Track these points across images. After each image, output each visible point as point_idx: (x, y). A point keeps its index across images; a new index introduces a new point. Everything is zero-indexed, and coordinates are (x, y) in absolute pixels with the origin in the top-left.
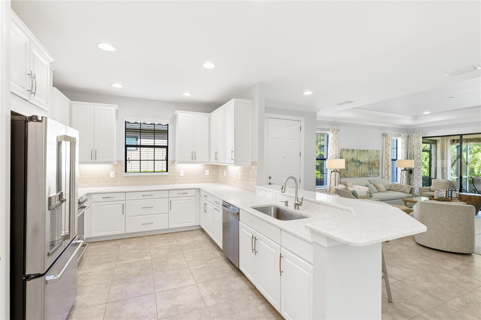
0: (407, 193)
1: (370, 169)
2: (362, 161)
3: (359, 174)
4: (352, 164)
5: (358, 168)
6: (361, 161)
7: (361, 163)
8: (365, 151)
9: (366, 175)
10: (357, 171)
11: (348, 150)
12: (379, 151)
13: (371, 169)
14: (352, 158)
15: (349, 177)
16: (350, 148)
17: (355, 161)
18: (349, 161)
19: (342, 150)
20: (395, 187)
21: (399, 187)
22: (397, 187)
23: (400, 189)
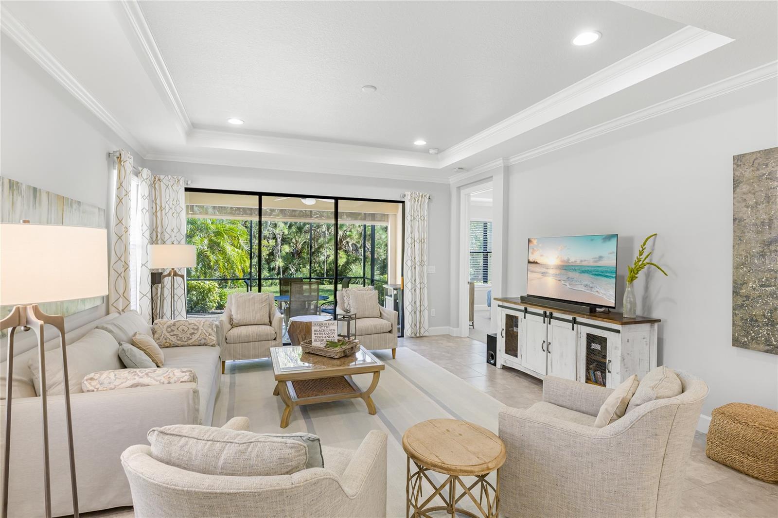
0: (212, 346)
11: (12, 185)
16: (24, 175)
20: (172, 334)
21: (183, 330)
22: (178, 333)
23: (189, 336)
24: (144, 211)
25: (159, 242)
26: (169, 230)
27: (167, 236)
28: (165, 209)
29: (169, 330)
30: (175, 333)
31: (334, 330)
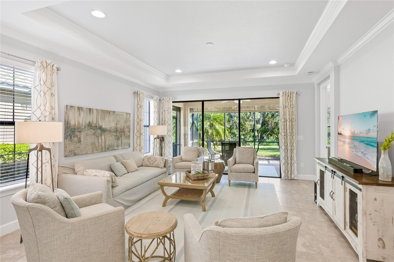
0: (161, 168)
2: (106, 127)
3: (100, 147)
4: (89, 132)
5: (98, 139)
6: (103, 127)
7: (103, 130)
8: (110, 112)
9: (112, 149)
10: (97, 143)
11: (79, 108)
12: (130, 114)
13: (119, 138)
14: (87, 122)
15: (82, 155)
16: (85, 105)
17: (93, 128)
18: (84, 127)
19: (68, 107)
20: (148, 161)
21: (152, 160)
22: (150, 161)
23: (153, 163)
24: (155, 112)
25: (163, 124)
26: (166, 120)
27: (166, 122)
28: (165, 111)
29: (148, 160)
30: (149, 161)
31: (201, 167)
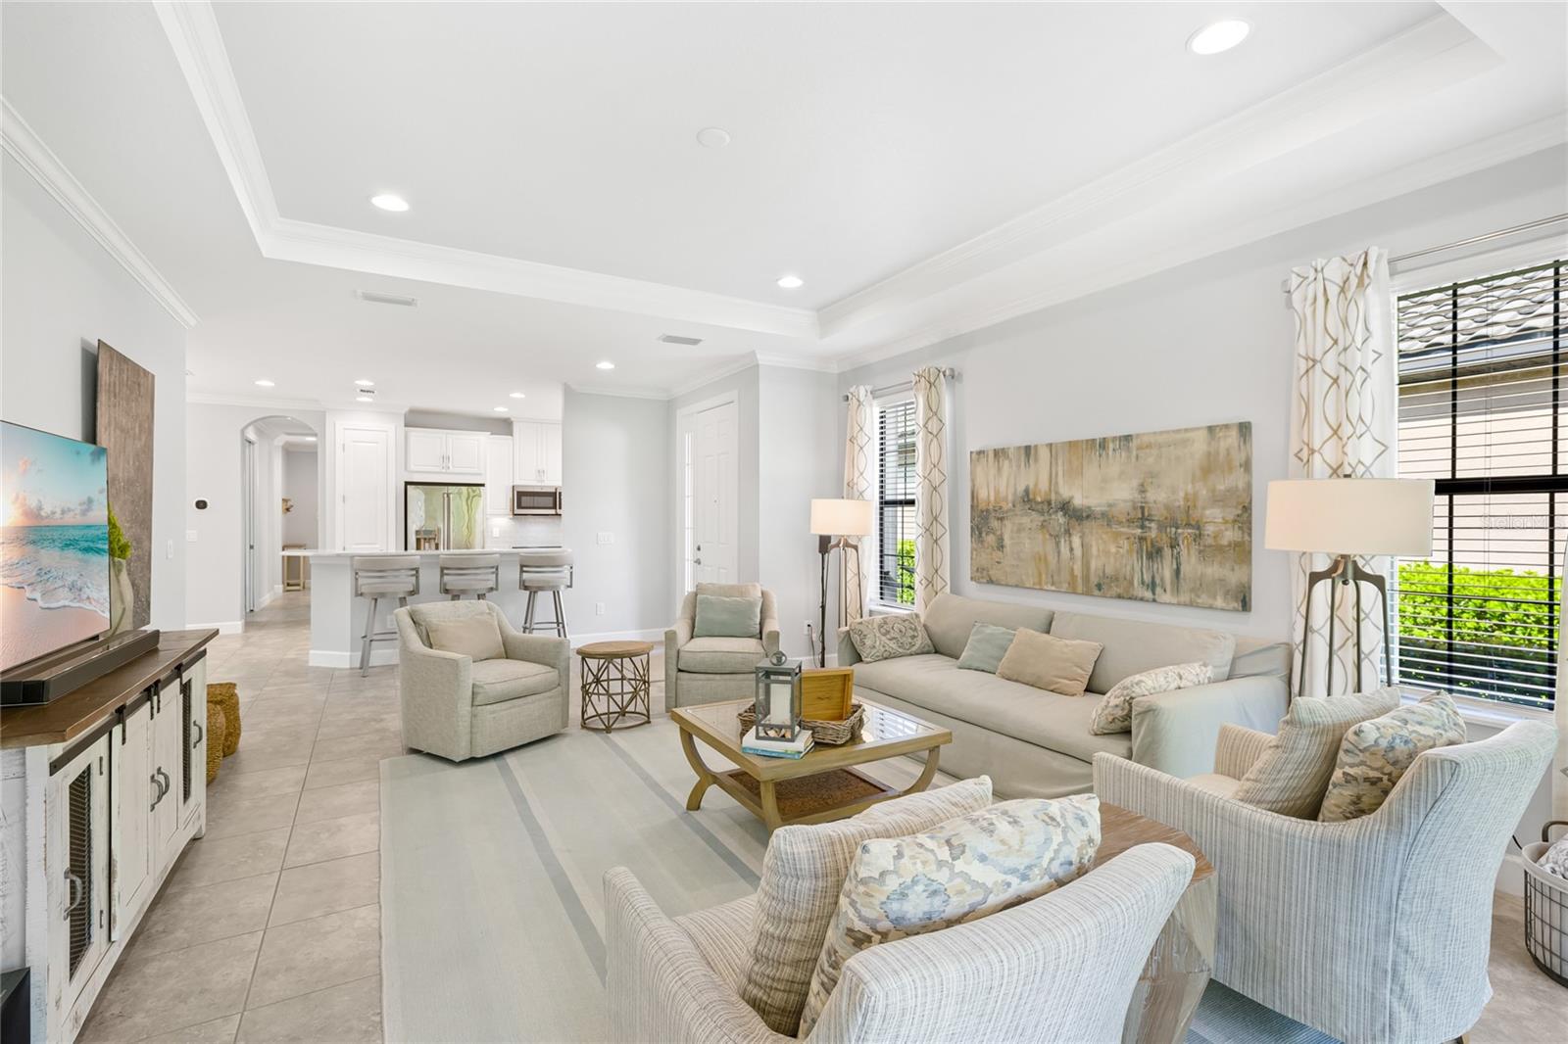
1: (1155, 553)
2: (1087, 502)
3: (1065, 576)
4: (1026, 520)
5: (1058, 544)
6: (1078, 501)
7: (1077, 516)
8: (1103, 444)
9: (1116, 590)
10: (1052, 559)
11: (999, 454)
13: (1159, 551)
14: (1021, 489)
15: (1007, 585)
16: (1015, 439)
17: (1040, 507)
18: (1010, 505)
